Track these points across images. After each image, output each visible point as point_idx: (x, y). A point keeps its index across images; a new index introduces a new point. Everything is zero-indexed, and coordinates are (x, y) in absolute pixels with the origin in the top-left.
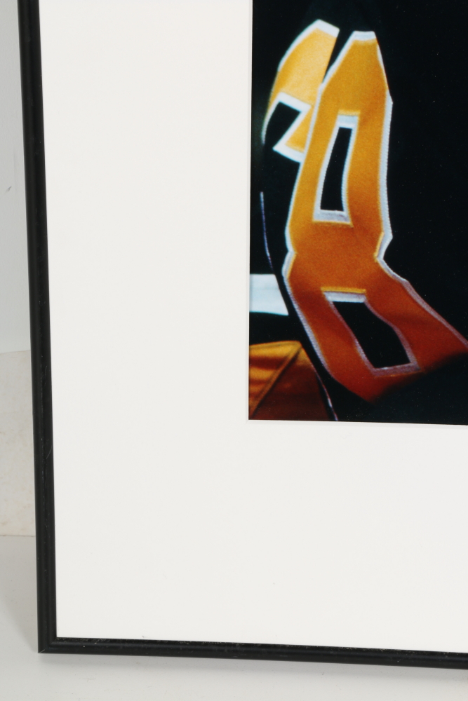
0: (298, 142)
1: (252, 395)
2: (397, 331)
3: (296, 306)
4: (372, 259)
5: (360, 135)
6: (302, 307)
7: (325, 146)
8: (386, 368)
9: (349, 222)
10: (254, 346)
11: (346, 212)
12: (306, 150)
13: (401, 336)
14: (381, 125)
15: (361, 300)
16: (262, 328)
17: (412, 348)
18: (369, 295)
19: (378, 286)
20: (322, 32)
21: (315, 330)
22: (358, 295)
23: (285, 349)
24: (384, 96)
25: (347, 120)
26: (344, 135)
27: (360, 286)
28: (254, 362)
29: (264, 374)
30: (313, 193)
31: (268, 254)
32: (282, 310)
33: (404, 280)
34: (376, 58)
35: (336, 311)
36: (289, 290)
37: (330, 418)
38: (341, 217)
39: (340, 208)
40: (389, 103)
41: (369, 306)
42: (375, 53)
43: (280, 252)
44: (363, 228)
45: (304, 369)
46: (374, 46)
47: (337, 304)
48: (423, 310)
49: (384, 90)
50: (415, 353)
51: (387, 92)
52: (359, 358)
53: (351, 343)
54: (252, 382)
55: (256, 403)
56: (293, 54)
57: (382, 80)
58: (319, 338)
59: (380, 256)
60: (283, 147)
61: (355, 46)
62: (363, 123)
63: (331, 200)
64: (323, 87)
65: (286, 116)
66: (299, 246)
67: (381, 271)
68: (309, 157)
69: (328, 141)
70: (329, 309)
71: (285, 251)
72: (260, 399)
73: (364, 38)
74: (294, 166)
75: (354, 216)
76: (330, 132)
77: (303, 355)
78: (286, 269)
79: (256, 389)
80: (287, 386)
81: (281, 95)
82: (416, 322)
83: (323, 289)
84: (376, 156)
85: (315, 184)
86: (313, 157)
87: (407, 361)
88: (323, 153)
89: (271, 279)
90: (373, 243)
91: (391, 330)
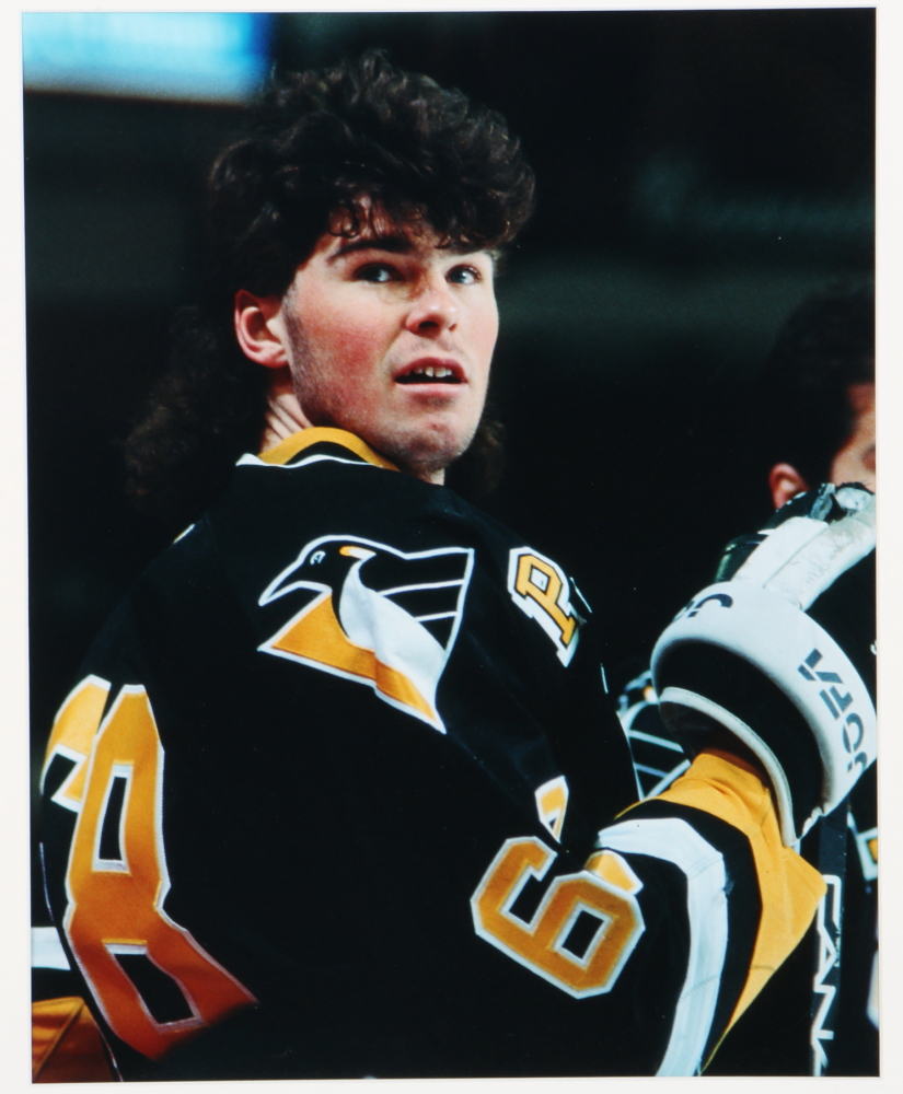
0: (76, 792)
1: (35, 1057)
2: (180, 983)
3: (78, 960)
4: (151, 909)
5: (134, 784)
6: (84, 961)
7: (102, 796)
8: (170, 1024)
9: (127, 872)
10: (36, 1004)
11: (124, 861)
12: (83, 800)
13: (183, 988)
14: (154, 774)
15: (142, 951)
16: (45, 984)
17: (195, 1000)
18: (150, 946)
19: (159, 937)
20: (93, 687)
21: (98, 984)
22: (140, 946)
23: (68, 1006)
24: (155, 745)
25: (123, 769)
26: (119, 784)
27: (141, 937)
28: (38, 1021)
29: (47, 1034)
30: (91, 843)
31: (49, 906)
32: (65, 965)
33: (183, 930)
34: (146, 709)
35: (117, 964)
36: (71, 943)
37: (115, 1079)
38: (119, 867)
39: (118, 857)
40: (161, 752)
41: (150, 958)
42: (146, 705)
43: (60, 903)
44: (141, 878)
45: (87, 1027)
46: (143, 698)
47: (119, 957)
48: (204, 960)
49: (155, 740)
50: (199, 1006)
51: (159, 742)
52: (142, 1013)
53: (134, 998)
54: (35, 1043)
55: (39, 1065)
56: (68, 708)
57: (153, 730)
58: (102, 992)
59: (159, 905)
60: (61, 798)
61: (127, 699)
62: (137, 772)
63: (109, 849)
64: (97, 738)
65: (63, 767)
66: (79, 897)
67: (161, 921)
68: (87, 806)
69: (104, 790)
70: (111, 962)
71: (65, 902)
72: (42, 1062)
73: (134, 691)
74: (70, 817)
75: (132, 865)
76: (106, 781)
77: (86, 1012)
78: (67, 921)
79: (40, 1050)
80: (71, 1045)
81: (58, 747)
82: (198, 973)
83: (104, 941)
84: (151, 804)
85: (92, 833)
86: (90, 806)
87: (190, 1015)
88: (100, 802)
89: (52, 932)
90: (152, 891)
91: (173, 982)
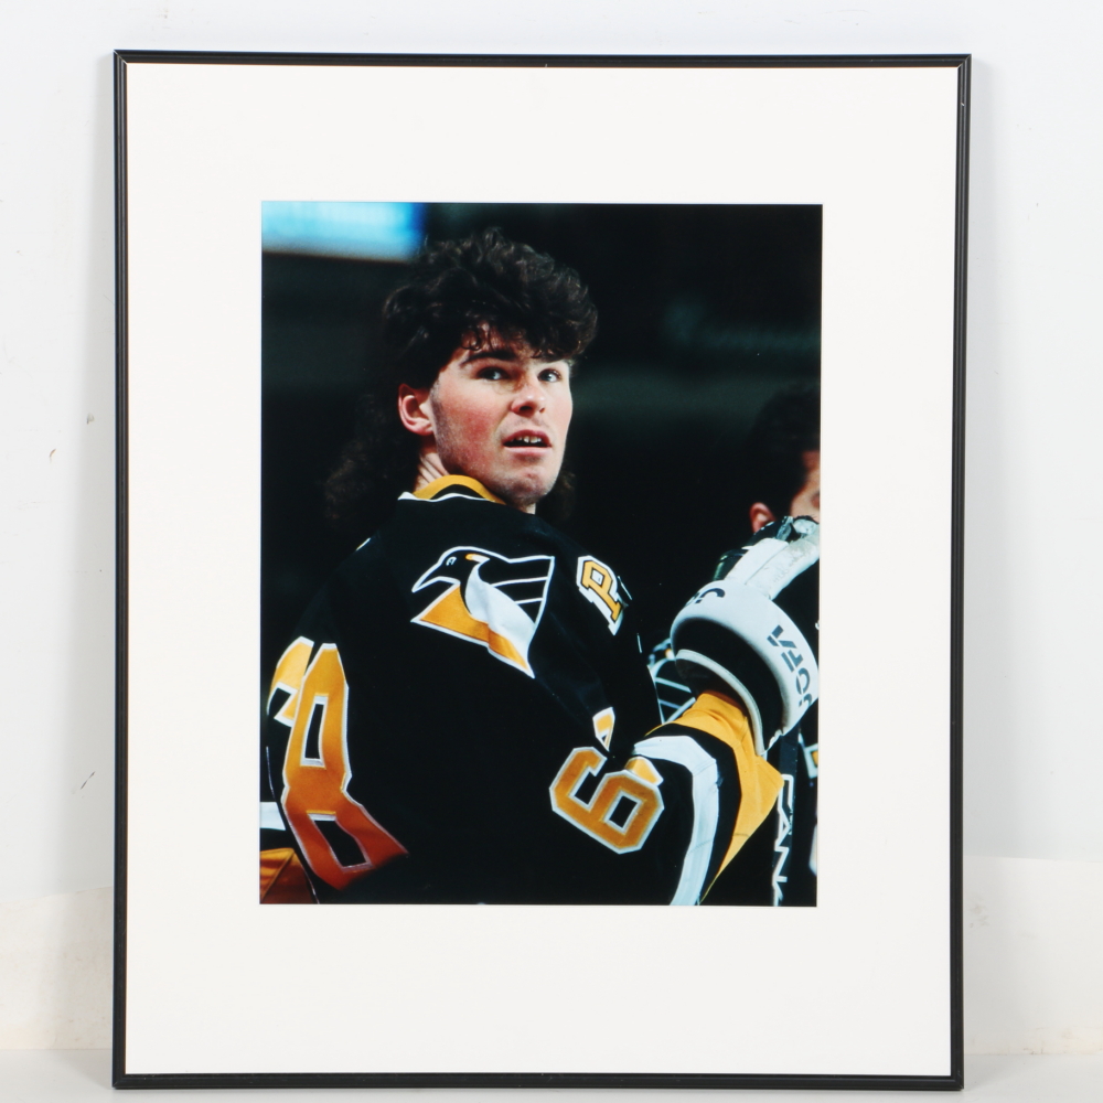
0: (290, 714)
1: (262, 887)
2: (357, 840)
3: (290, 824)
4: (339, 791)
5: (329, 709)
6: (294, 824)
7: (307, 716)
8: (350, 866)
9: (323, 766)
10: (263, 852)
11: (321, 760)
12: (295, 719)
13: (359, 843)
14: (342, 702)
15: (333, 819)
16: (269, 839)
17: (367, 851)
18: (338, 815)
19: (344, 810)
20: (302, 644)
21: (304, 840)
22: (331, 815)
23: (283, 854)
24: (343, 684)
25: (321, 699)
26: (319, 709)
27: (332, 809)
28: (264, 863)
29: (270, 872)
30: (300, 747)
31: (272, 788)
32: (282, 827)
33: (360, 805)
34: (337, 660)
35: (316, 827)
36: (286, 813)
37: (314, 902)
38: (319, 763)
39: (318, 757)
40: (346, 688)
41: (338, 823)
42: (337, 658)
43: (279, 786)
44: (333, 770)
45: (296, 868)
46: (335, 653)
47: (317, 822)
48: (371, 823)
49: (343, 680)
50: (369, 855)
51: (345, 682)
52: (332, 859)
53: (327, 849)
54: (262, 877)
55: (265, 892)
57: (342, 674)
58: (306, 845)
59: (344, 789)
60: (280, 717)
61: (324, 653)
62: (331, 701)
63: (312, 751)
64: (305, 678)
65: (282, 697)
66: (292, 783)
67: (345, 799)
68: (297, 723)
69: (309, 712)
70: (312, 826)
71: (282, 786)
73: (329, 648)
74: (287, 730)
75: (327, 762)
76: (310, 707)
77: (296, 858)
78: (284, 798)
79: (265, 882)
80: (285, 880)
81: (279, 684)
82: (369, 834)
83: (308, 812)
84: (339, 722)
85: (301, 741)
86: (300, 723)
87: (363, 861)
88: (306, 721)
89: (274, 805)
90: (340, 780)
91: (353, 840)
